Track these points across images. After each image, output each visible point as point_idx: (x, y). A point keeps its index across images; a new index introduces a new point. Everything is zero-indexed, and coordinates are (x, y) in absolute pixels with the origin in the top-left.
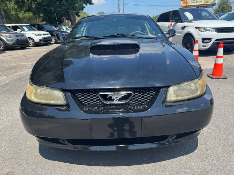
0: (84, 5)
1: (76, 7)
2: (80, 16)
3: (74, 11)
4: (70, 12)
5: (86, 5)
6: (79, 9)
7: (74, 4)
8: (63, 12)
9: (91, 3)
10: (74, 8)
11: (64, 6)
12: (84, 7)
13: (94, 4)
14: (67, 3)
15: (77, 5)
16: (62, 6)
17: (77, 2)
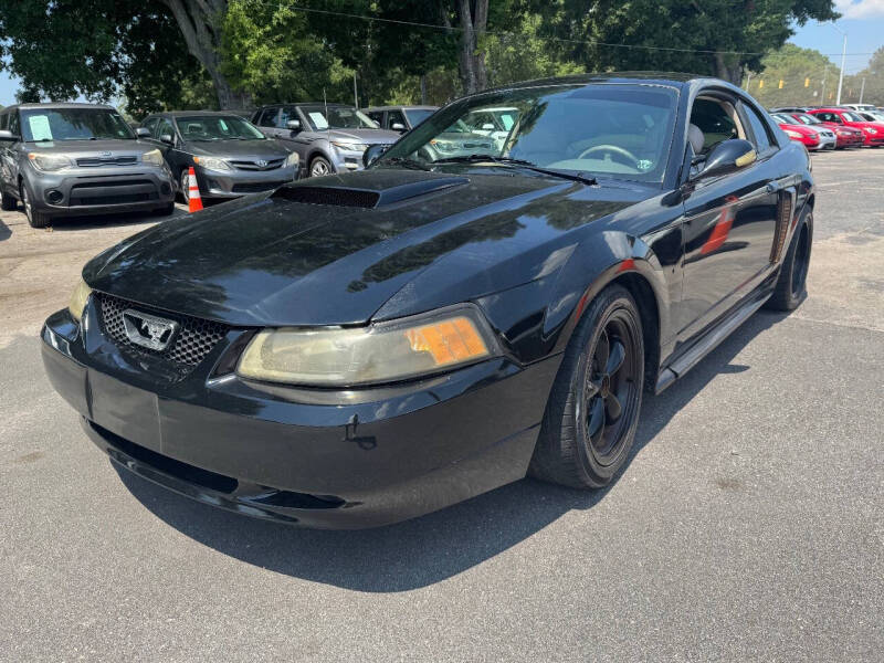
0: (793, 24)
1: (749, 34)
2: (763, 67)
3: (736, 50)
4: (720, 55)
5: (802, 22)
6: (760, 41)
7: (743, 23)
8: (691, 58)
9: (828, 11)
10: (738, 40)
11: (701, 32)
12: (791, 32)
13: (839, 16)
14: (712, 23)
15: (753, 28)
16: (692, 33)
17: (759, 14)
